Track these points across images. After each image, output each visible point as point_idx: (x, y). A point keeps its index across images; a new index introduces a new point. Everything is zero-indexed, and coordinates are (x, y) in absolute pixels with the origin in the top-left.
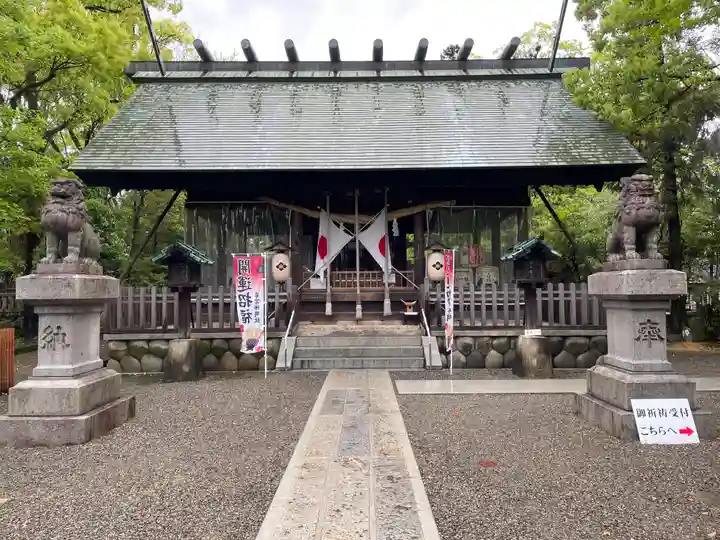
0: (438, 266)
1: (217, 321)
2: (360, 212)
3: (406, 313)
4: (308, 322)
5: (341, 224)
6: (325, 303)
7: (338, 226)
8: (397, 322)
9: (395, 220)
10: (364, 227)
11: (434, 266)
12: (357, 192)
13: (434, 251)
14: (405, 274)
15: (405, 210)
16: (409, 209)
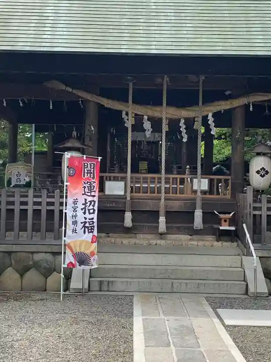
0: (263, 173)
2: (169, 104)
3: (221, 228)
6: (124, 212)
8: (210, 238)
11: (258, 172)
12: (166, 78)
13: (258, 154)
15: (223, 103)
16: (228, 102)
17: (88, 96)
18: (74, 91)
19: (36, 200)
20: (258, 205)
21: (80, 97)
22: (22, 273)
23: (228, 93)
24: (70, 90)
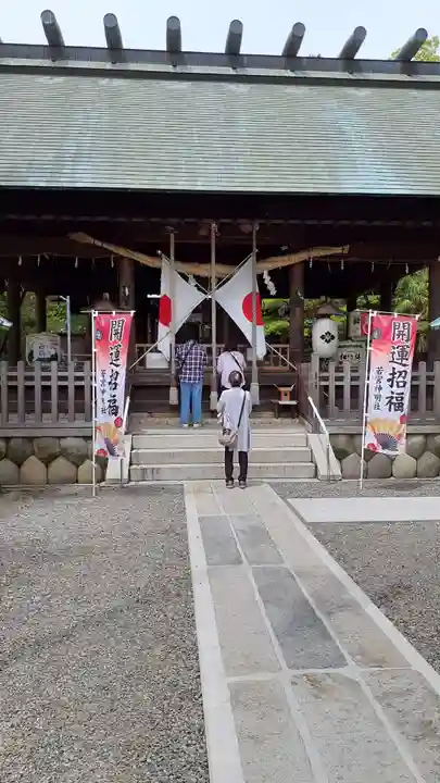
0: (327, 338)
1: (16, 411)
2: (218, 261)
3: (281, 403)
4: (145, 414)
5: (191, 277)
6: (168, 387)
7: (186, 279)
8: (268, 414)
9: (266, 273)
10: (221, 282)
11: (322, 337)
12: (214, 228)
13: (322, 316)
14: (277, 349)
15: (280, 258)
16: (286, 258)
17: (122, 252)
18: (105, 246)
19: (60, 374)
20: (325, 374)
21: (111, 252)
22: (48, 461)
23: (284, 248)
24: (99, 243)
